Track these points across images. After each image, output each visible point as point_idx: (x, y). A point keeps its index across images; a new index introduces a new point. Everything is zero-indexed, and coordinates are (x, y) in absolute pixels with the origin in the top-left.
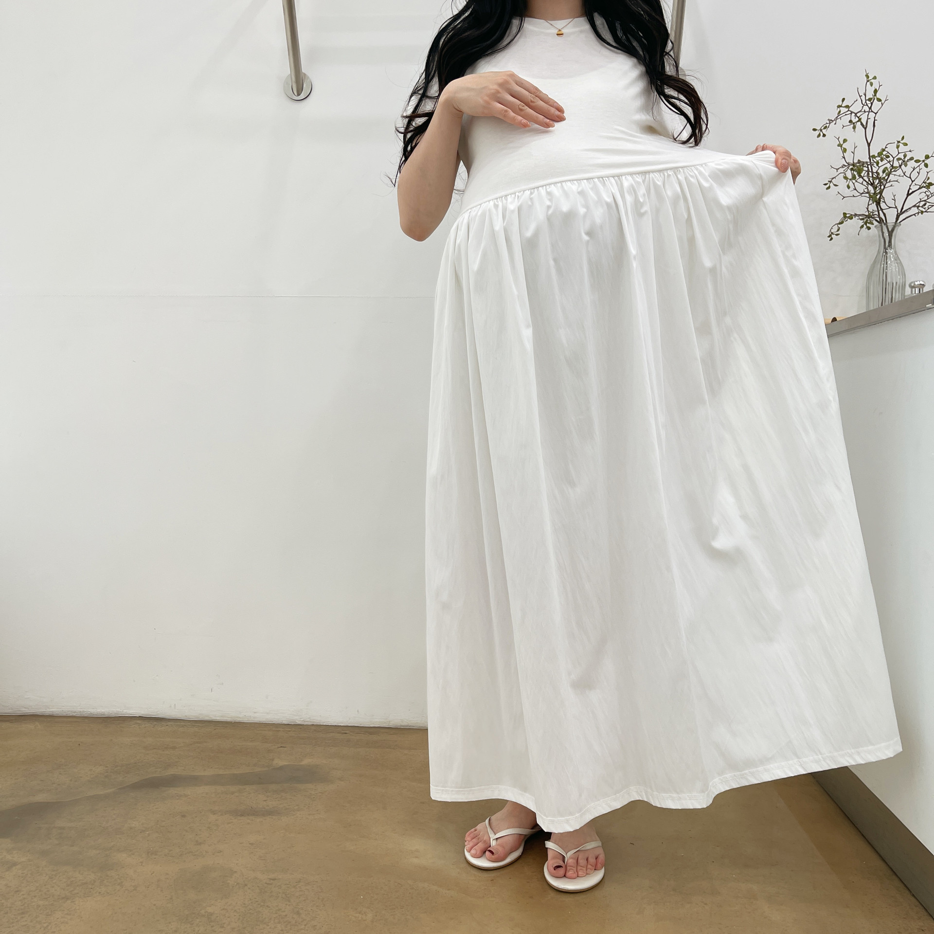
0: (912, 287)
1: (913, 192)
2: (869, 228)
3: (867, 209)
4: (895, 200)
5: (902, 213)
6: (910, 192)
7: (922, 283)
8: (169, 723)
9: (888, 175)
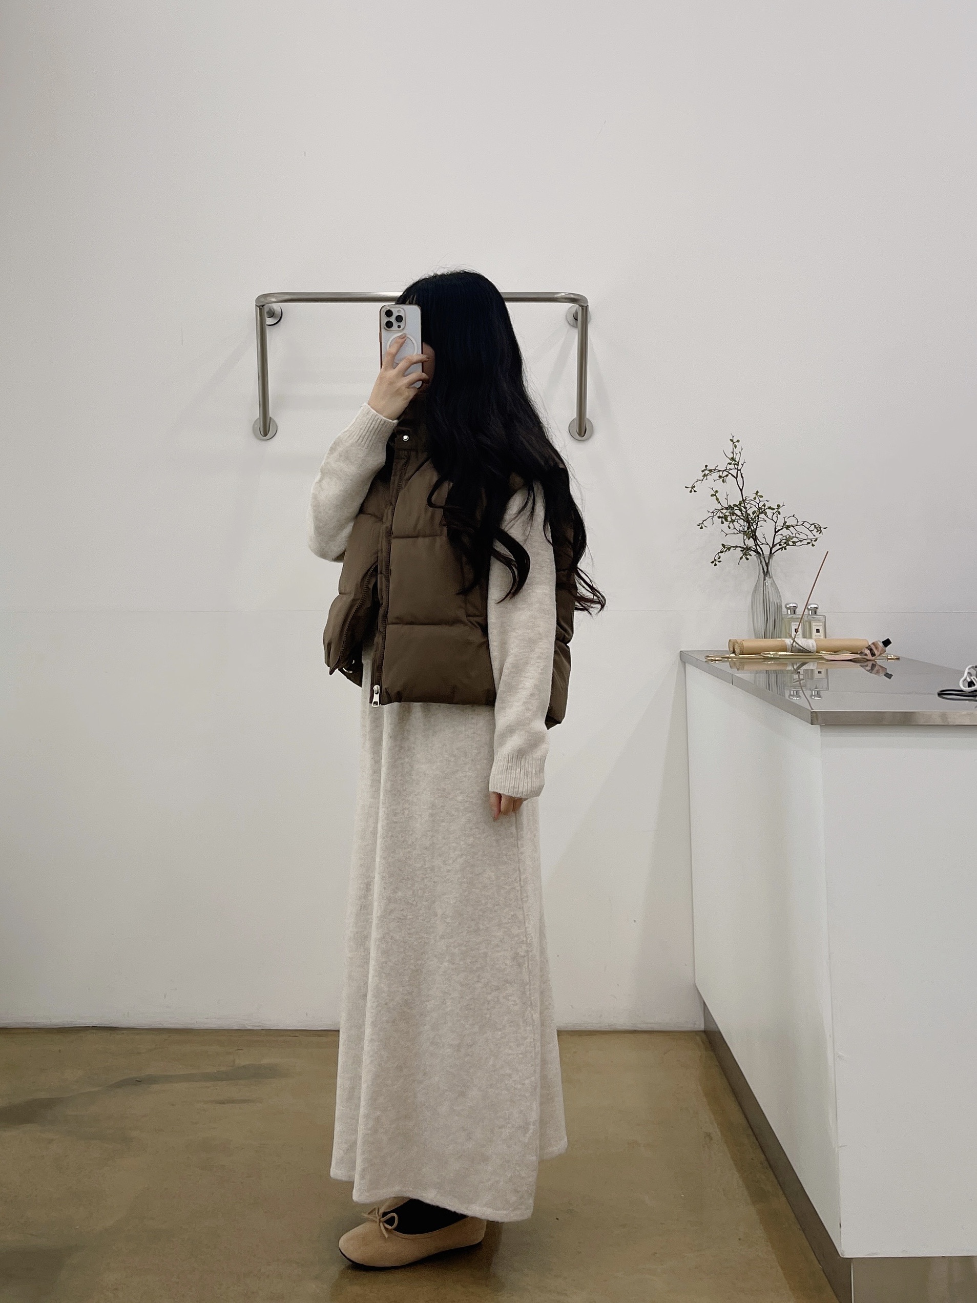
0: (788, 609)
1: (779, 530)
2: (747, 559)
3: (745, 544)
4: (764, 538)
5: (774, 546)
6: (777, 530)
7: (795, 605)
8: (124, 1032)
9: (758, 516)
